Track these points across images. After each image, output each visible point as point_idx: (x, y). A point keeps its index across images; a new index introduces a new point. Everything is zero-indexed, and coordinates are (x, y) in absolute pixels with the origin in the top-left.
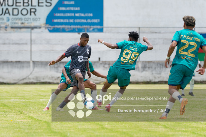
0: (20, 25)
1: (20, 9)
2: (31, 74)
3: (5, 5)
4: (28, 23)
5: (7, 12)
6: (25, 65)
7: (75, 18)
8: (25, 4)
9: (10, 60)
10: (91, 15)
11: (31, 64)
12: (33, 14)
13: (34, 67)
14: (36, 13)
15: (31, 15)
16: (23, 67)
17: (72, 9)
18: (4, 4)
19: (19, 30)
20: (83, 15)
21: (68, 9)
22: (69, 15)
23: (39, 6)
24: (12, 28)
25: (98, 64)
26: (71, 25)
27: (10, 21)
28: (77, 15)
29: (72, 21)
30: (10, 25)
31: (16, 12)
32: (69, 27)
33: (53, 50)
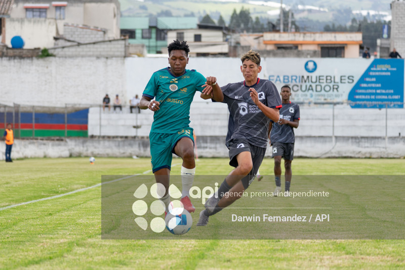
0: (322, 101)
1: (323, 85)
2: (333, 148)
3: (309, 82)
4: (331, 99)
5: (311, 88)
6: (328, 139)
7: (376, 94)
8: (328, 81)
9: (313, 134)
10: (392, 91)
11: (334, 139)
12: (335, 90)
13: (336, 142)
14: (339, 89)
15: (333, 91)
16: (326, 142)
17: (373, 85)
18: (307, 81)
19: (322, 106)
20: (384, 91)
21: (370, 85)
22: (370, 91)
23: (341, 82)
24: (316, 103)
25: (399, 139)
26: (372, 101)
27: (314, 97)
28: (378, 91)
29: (373, 97)
30: (314, 101)
31: (319, 88)
32: (370, 103)
33: (354, 126)
